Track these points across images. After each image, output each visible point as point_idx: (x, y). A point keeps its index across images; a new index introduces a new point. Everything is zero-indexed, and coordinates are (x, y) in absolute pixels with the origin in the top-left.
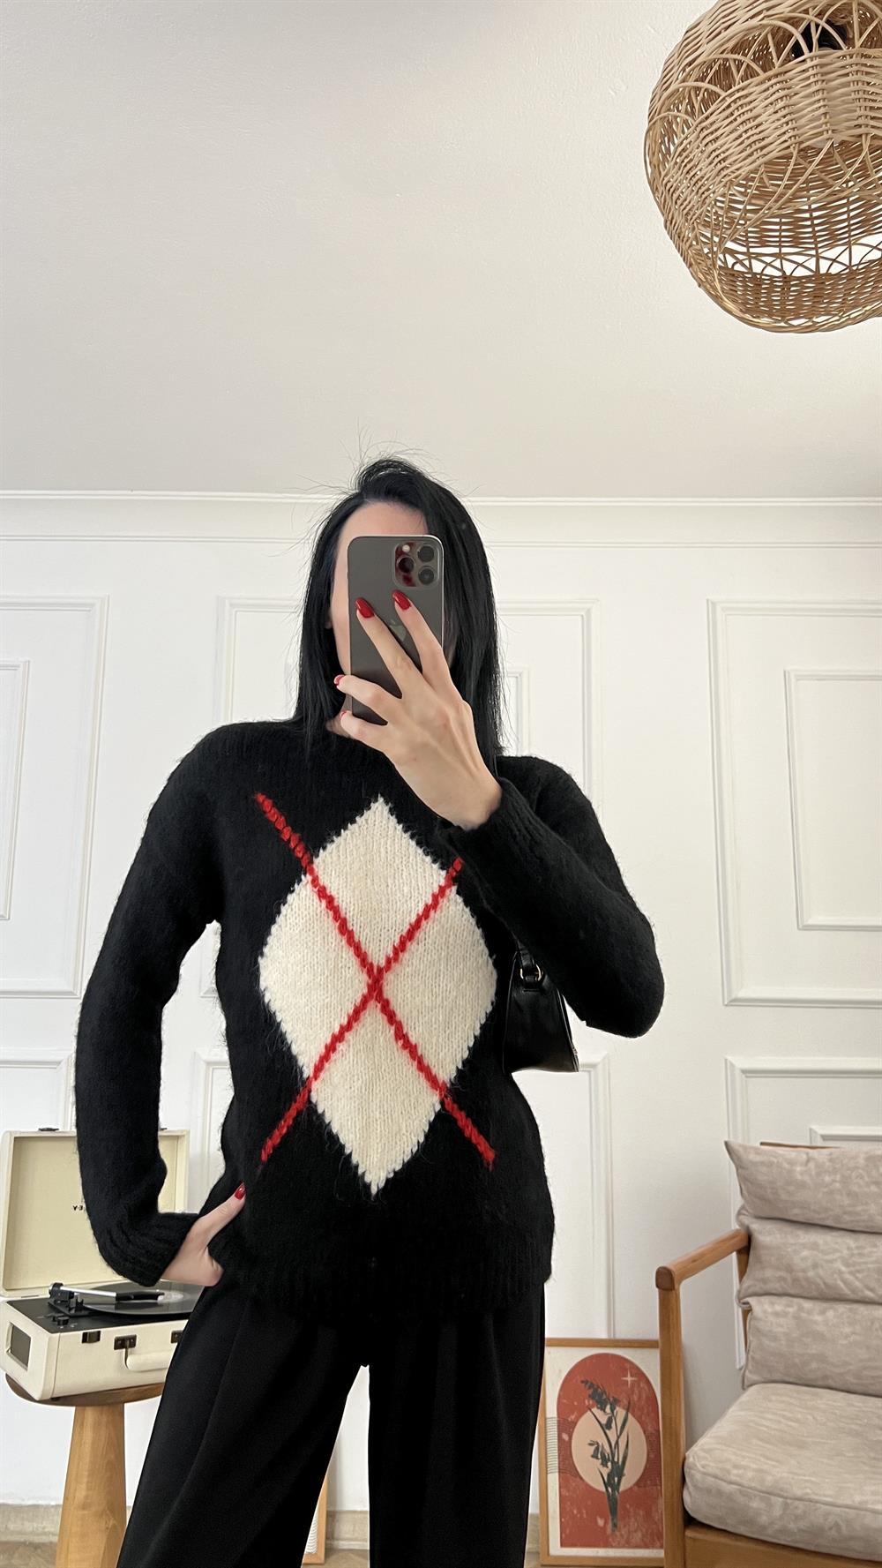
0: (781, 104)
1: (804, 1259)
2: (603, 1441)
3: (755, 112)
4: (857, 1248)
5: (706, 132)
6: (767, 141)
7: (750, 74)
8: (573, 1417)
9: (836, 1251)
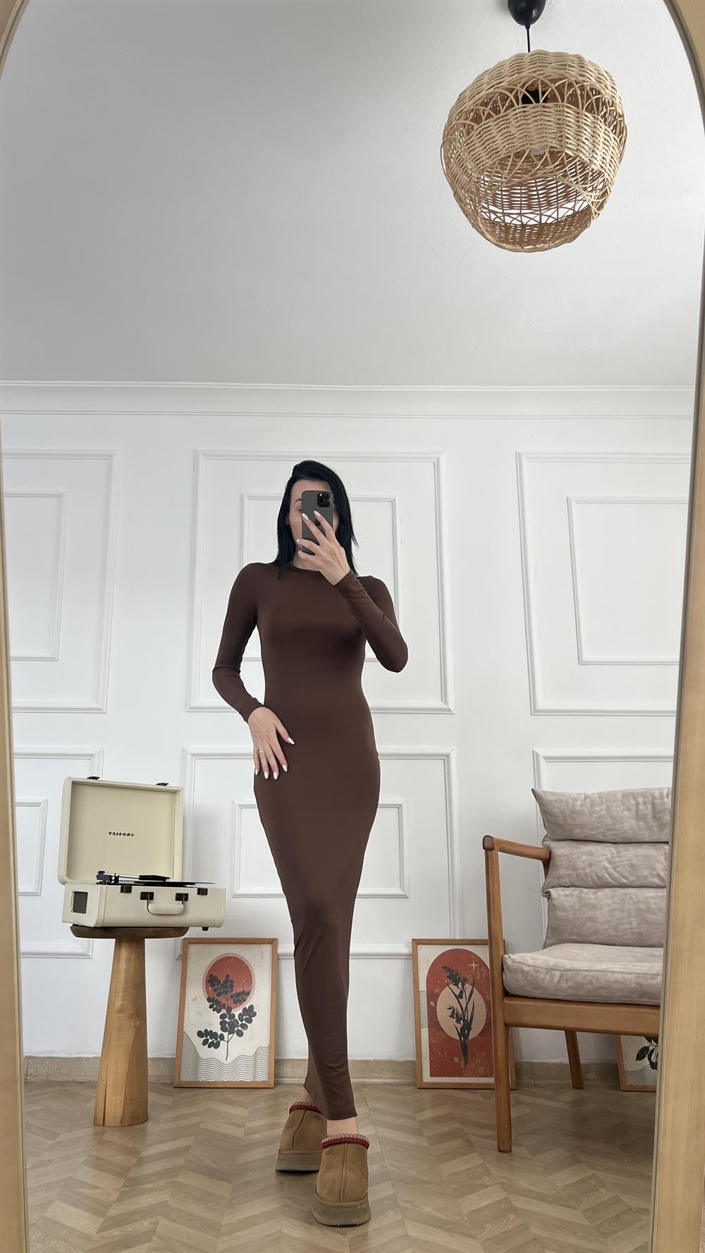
0: (504, 131)
1: (585, 861)
2: (457, 1007)
3: (493, 135)
4: (617, 853)
5: (469, 146)
6: (498, 150)
7: (489, 116)
8: (437, 991)
9: (604, 855)
